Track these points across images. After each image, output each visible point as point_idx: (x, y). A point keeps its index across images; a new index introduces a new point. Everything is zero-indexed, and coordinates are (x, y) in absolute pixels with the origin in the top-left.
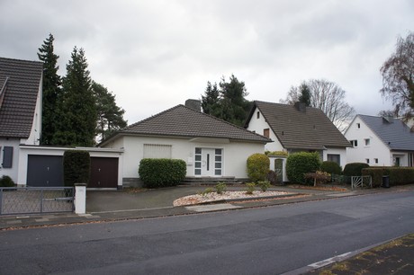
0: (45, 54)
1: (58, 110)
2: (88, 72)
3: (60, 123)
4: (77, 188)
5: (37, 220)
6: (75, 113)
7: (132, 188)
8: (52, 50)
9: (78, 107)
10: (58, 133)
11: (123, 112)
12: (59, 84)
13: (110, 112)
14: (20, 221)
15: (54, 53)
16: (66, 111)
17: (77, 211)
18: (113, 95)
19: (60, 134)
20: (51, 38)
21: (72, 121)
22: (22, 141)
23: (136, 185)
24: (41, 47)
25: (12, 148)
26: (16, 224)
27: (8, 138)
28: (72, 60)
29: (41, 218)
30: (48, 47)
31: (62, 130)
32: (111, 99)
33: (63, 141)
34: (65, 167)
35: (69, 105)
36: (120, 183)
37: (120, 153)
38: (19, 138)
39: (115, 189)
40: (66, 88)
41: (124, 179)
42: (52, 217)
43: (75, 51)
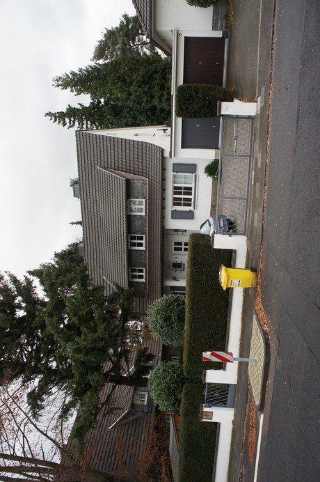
0: (67, 120)
1: (130, 103)
2: (80, 70)
3: (145, 100)
4: (223, 112)
5: (259, 166)
6: (131, 83)
7: (226, 17)
8: (62, 112)
9: (124, 80)
10: (156, 102)
11: (126, 16)
12: (99, 102)
13: (127, 35)
14: (258, 184)
15: (64, 111)
16: (130, 94)
17: (253, 113)
18: (105, 32)
19: (158, 100)
20: (49, 114)
21: (140, 86)
22: (167, 154)
23: (222, 11)
24: (61, 125)
25: (174, 164)
26: (261, 191)
27: (164, 169)
28: (69, 89)
29: (257, 159)
30: (60, 117)
31: (152, 97)
32: (111, 34)
33: (166, 97)
34: (195, 116)
35: (122, 91)
36: (218, 34)
37: (178, 35)
38: (163, 158)
39: (227, 40)
40: (104, 95)
41: (215, 28)
42: (256, 146)
43: (58, 86)
